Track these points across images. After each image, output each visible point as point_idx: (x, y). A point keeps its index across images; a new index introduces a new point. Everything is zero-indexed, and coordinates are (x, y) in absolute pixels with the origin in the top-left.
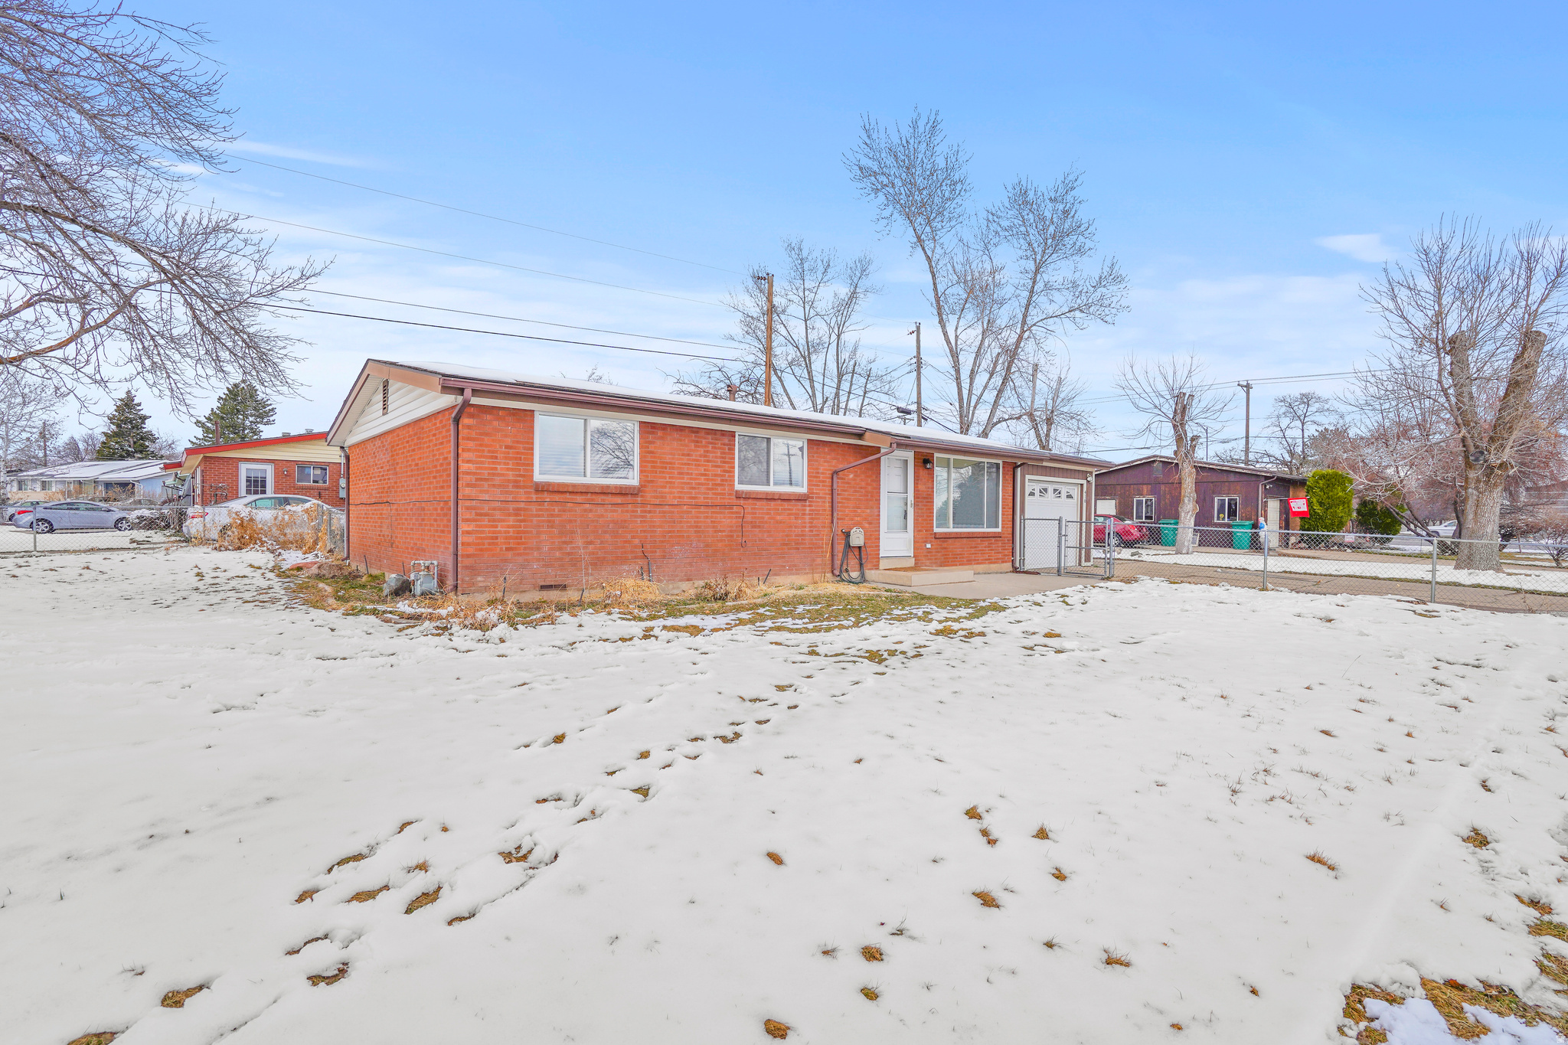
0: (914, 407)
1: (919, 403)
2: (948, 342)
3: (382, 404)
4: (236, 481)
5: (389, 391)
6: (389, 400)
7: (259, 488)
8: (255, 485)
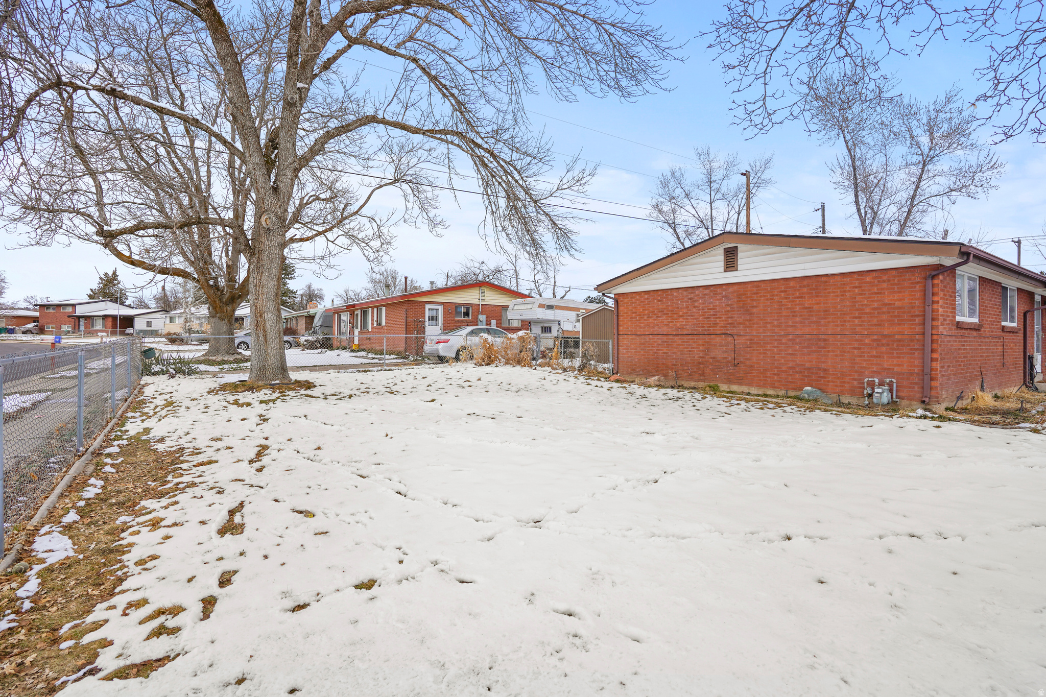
3: (722, 264)
4: (424, 317)
5: (740, 255)
6: (740, 262)
7: (434, 322)
8: (432, 319)
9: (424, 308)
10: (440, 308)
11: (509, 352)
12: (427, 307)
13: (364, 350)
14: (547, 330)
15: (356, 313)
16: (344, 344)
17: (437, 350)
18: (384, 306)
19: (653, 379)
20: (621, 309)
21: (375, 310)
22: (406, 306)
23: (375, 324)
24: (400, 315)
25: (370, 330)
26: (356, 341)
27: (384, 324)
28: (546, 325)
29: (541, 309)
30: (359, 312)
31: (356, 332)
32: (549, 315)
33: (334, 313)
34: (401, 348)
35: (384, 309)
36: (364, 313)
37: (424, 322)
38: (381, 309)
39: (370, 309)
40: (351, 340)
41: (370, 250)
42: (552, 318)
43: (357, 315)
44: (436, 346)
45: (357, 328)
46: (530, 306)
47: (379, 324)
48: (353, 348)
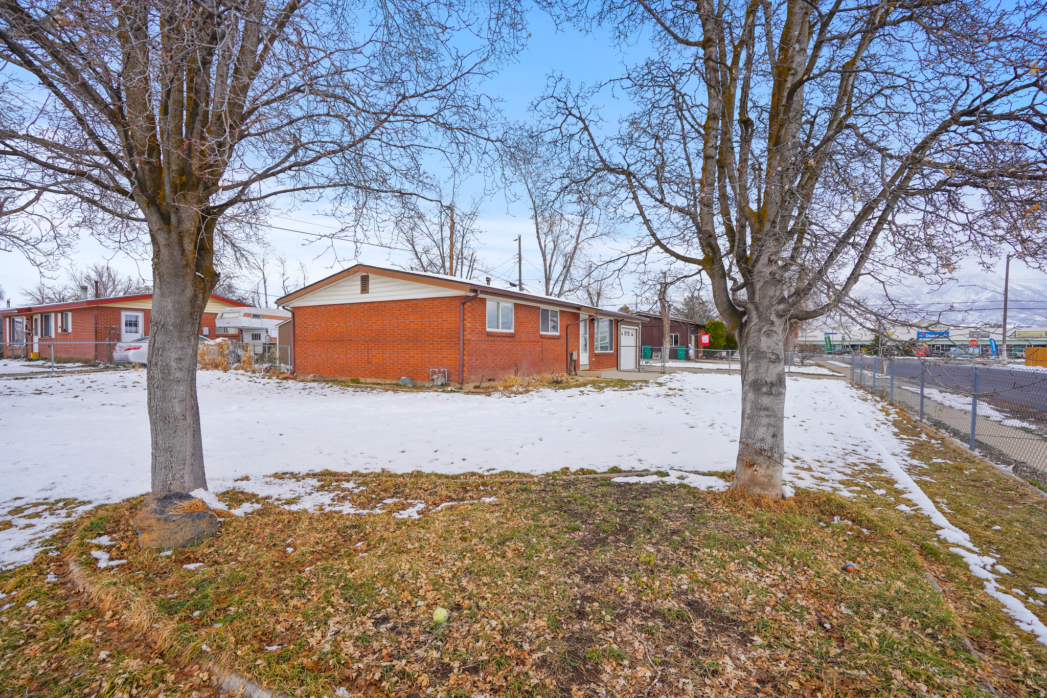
0: (517, 283)
1: (520, 280)
2: (541, 248)
3: (359, 287)
4: (119, 323)
5: (370, 282)
6: (370, 286)
7: (133, 328)
8: (131, 325)
9: (120, 315)
10: (141, 316)
11: (206, 357)
12: (124, 314)
13: (43, 359)
14: (256, 337)
15: (35, 317)
16: (20, 352)
17: (127, 357)
18: (70, 311)
19: (311, 376)
20: (296, 319)
21: (59, 315)
22: (95, 312)
23: (60, 330)
24: (89, 322)
25: (53, 336)
26: (36, 349)
27: (70, 330)
28: (256, 332)
29: (246, 318)
30: (38, 317)
31: (36, 339)
32: (256, 323)
33: (5, 317)
34: (91, 356)
35: (70, 314)
36: (46, 318)
37: (120, 330)
38: (67, 315)
39: (53, 314)
40: (29, 348)
41: (38, 253)
42: (259, 326)
43: (36, 320)
44: (125, 353)
45: (36, 334)
46: (236, 315)
47: (65, 330)
48: (32, 357)
